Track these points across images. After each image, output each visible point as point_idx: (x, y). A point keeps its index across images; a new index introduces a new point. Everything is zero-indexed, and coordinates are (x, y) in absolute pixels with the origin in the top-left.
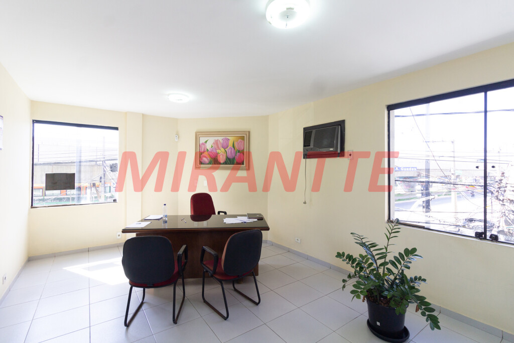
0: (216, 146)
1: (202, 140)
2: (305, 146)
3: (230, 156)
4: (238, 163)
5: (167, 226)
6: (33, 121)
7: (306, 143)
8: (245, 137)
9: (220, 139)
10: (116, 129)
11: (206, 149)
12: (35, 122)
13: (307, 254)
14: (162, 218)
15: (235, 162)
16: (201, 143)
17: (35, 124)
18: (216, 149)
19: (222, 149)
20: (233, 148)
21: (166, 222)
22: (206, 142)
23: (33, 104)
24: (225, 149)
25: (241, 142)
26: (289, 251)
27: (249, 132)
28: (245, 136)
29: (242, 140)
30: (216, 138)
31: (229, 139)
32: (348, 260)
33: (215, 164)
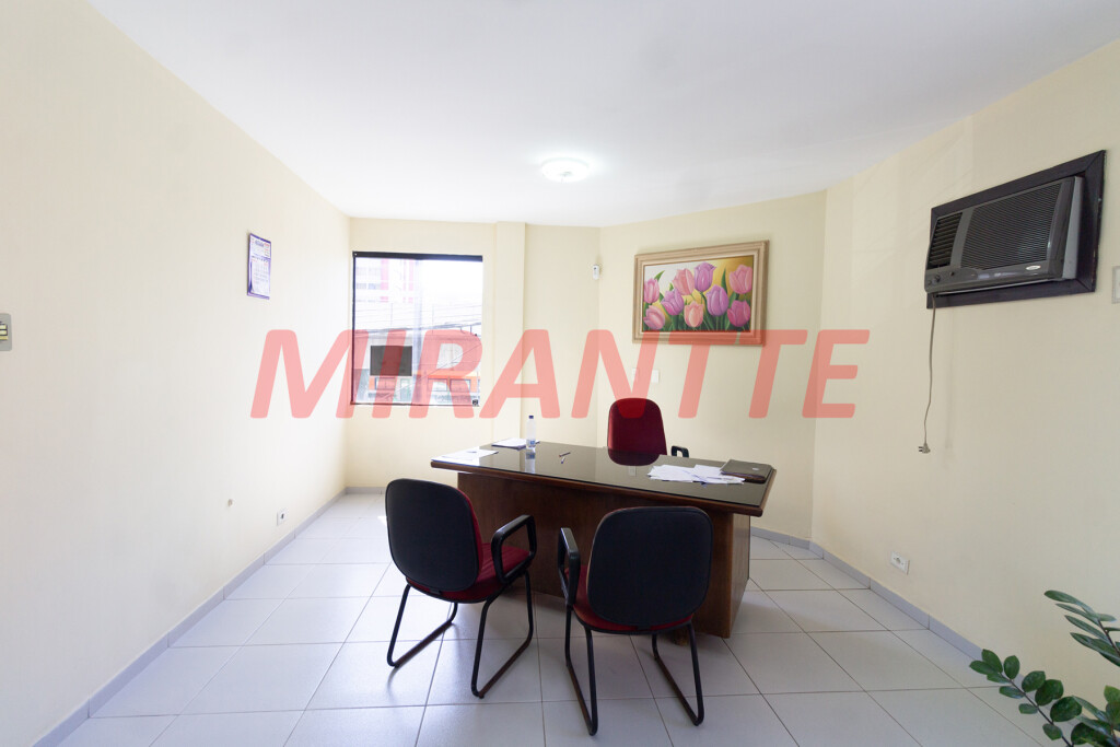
0: (681, 286)
1: (650, 273)
2: (930, 265)
3: (713, 309)
4: (735, 329)
5: (532, 468)
6: (354, 253)
7: (937, 257)
8: (755, 259)
9: (691, 267)
10: (479, 258)
11: (657, 295)
12: (358, 254)
13: (927, 612)
14: (524, 447)
15: (727, 326)
16: (647, 279)
17: (358, 259)
18: (680, 294)
19: (696, 293)
20: (722, 290)
21: (532, 456)
22: (658, 277)
23: (353, 222)
24: (701, 291)
25: (745, 272)
26: (870, 587)
27: (767, 244)
28: (755, 254)
29: (747, 264)
30: (682, 267)
31: (712, 267)
32: (1032, 694)
33: (677, 330)
